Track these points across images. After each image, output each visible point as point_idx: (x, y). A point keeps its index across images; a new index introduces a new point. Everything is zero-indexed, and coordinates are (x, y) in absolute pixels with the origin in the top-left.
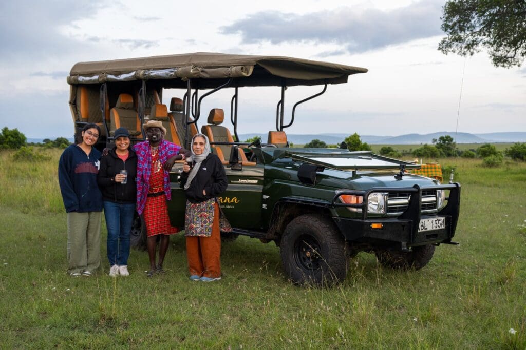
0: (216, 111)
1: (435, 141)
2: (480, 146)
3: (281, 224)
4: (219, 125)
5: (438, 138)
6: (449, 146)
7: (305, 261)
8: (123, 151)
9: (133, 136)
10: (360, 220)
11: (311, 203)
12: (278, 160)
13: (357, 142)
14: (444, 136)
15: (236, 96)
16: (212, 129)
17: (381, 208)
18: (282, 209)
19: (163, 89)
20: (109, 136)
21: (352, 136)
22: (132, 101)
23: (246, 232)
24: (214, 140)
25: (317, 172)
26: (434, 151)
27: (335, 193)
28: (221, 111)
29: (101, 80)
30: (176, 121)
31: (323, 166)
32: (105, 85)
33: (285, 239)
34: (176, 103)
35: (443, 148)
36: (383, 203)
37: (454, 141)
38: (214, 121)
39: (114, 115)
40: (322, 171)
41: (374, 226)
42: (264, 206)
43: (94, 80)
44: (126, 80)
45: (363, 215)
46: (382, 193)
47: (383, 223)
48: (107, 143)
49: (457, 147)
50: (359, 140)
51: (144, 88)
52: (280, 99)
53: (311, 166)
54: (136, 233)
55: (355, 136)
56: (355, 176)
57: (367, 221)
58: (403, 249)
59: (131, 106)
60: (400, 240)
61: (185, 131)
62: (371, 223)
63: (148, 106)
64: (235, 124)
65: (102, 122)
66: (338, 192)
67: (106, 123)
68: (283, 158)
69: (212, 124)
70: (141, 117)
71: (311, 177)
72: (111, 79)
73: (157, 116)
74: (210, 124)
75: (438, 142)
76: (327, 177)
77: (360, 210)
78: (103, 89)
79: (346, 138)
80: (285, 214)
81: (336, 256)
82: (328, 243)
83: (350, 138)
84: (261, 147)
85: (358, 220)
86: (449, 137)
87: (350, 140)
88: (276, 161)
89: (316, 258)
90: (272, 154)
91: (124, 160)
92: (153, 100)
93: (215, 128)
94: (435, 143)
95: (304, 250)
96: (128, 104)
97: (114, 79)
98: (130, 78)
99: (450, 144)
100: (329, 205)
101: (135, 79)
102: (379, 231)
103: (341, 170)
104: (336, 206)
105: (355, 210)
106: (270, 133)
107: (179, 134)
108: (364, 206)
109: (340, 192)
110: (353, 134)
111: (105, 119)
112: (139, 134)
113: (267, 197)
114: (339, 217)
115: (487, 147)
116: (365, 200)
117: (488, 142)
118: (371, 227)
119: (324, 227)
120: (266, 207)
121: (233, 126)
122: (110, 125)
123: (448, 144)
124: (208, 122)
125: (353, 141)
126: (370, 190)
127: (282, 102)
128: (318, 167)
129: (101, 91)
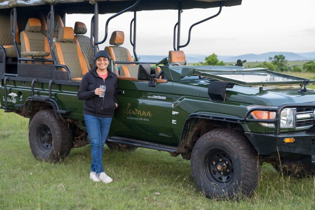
0: (117, 33)
1: (271, 59)
2: (305, 62)
3: (191, 138)
4: (120, 46)
5: (273, 56)
6: (282, 63)
7: (215, 174)
8: (102, 70)
9: (43, 56)
10: (273, 135)
11: (223, 118)
12: (187, 77)
13: (215, 60)
14: (278, 55)
15: (134, 19)
16: (114, 50)
17: (290, 123)
18: (192, 125)
19: (66, 14)
20: (20, 57)
21: (211, 56)
22: (40, 25)
23: (156, 146)
24: (116, 59)
25: (227, 89)
26: (271, 67)
27: (246, 109)
28: (122, 33)
29: (11, 5)
30: (79, 43)
31: (232, 83)
32: (15, 9)
33: (195, 153)
34: (79, 26)
35: (277, 65)
36: (292, 118)
37: (286, 59)
38: (116, 42)
39: (24, 38)
40: (232, 87)
41: (287, 140)
42: (174, 121)
43: (5, 6)
44: (35, 5)
45: (276, 130)
46: (291, 109)
47: (294, 137)
48: (18, 64)
49: (288, 63)
50: (216, 59)
51: (52, 12)
52: (177, 21)
53: (222, 83)
54: (47, 146)
55: (214, 55)
56: (262, 92)
57: (280, 136)
58: (312, 162)
59: (40, 29)
60: (310, 154)
61: (93, 51)
62: (283, 138)
63: (56, 30)
64: (134, 45)
65: (13, 44)
66: (249, 108)
67: (16, 45)
68: (192, 75)
69: (114, 45)
70: (50, 39)
71: (221, 94)
72: (21, 4)
73: (64, 38)
74: (112, 45)
75: (273, 60)
76: (235, 93)
77: (272, 125)
78: (13, 14)
79: (206, 58)
80: (195, 129)
81: (248, 170)
82: (240, 158)
83: (209, 57)
84: (168, 65)
85: (271, 135)
86: (282, 56)
87: (209, 59)
88: (184, 78)
89: (226, 171)
90: (180, 72)
91: (104, 78)
92: (58, 24)
93: (117, 48)
94: (271, 60)
95: (214, 163)
96: (36, 27)
97: (23, 4)
98: (39, 2)
99: (283, 61)
100: (241, 121)
101: (44, 4)
102: (292, 145)
103: (251, 87)
104: (247, 122)
105: (266, 125)
106: (170, 52)
107: (85, 55)
108: (277, 122)
109: (253, 108)
110: (211, 54)
111: (16, 41)
112: (48, 55)
113: (177, 113)
114: (251, 132)
115: (312, 63)
116: (278, 116)
117: (311, 59)
118: (284, 142)
119: (235, 143)
120: (175, 122)
121: (132, 47)
122: (20, 47)
123: (281, 62)
124: (110, 43)
125: (212, 60)
126: (283, 105)
127: (178, 24)
128: (228, 84)
129: (11, 15)
